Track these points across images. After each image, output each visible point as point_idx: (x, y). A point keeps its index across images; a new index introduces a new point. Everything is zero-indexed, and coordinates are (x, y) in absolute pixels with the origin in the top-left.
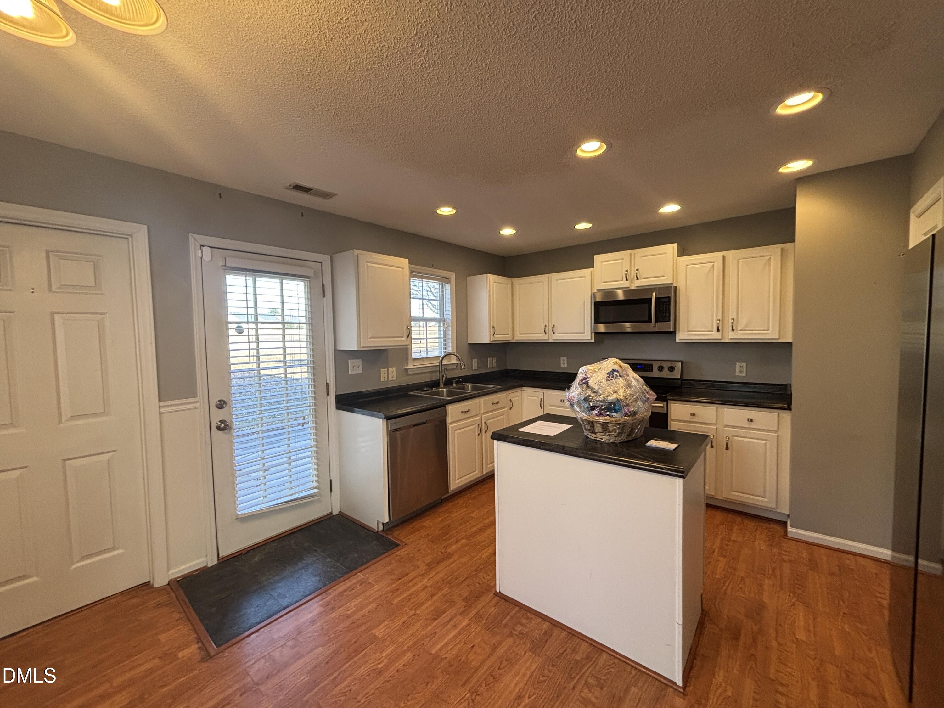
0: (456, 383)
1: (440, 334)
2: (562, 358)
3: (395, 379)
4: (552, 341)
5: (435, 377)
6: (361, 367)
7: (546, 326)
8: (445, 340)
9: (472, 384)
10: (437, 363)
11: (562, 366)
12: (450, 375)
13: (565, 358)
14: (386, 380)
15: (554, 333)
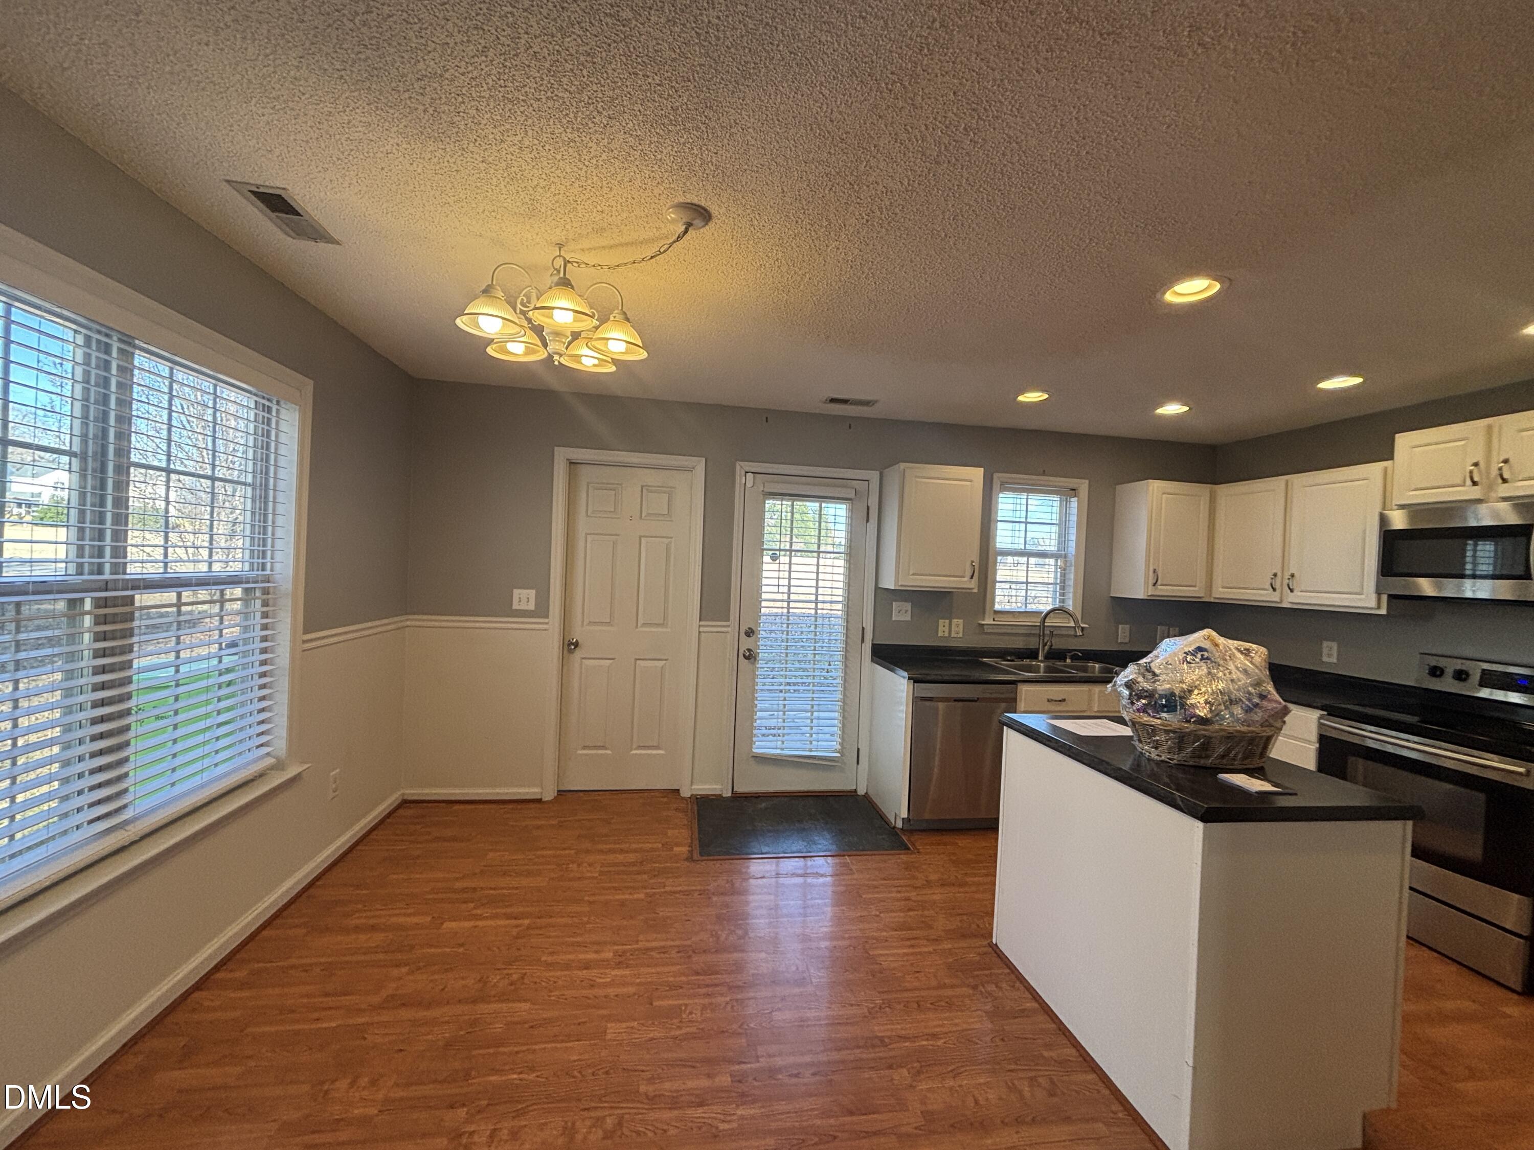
0: (1072, 658)
1: (1056, 578)
2: (1325, 644)
3: (961, 635)
4: (1289, 606)
5: (1033, 643)
6: (909, 613)
7: (1275, 575)
8: (1063, 588)
9: (1102, 665)
10: (1037, 621)
11: (1325, 659)
12: (1058, 644)
13: (1335, 645)
14: (946, 634)
15: (1292, 591)
